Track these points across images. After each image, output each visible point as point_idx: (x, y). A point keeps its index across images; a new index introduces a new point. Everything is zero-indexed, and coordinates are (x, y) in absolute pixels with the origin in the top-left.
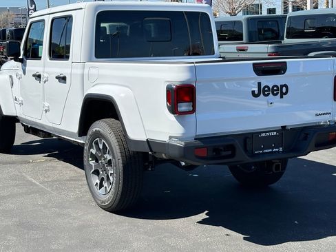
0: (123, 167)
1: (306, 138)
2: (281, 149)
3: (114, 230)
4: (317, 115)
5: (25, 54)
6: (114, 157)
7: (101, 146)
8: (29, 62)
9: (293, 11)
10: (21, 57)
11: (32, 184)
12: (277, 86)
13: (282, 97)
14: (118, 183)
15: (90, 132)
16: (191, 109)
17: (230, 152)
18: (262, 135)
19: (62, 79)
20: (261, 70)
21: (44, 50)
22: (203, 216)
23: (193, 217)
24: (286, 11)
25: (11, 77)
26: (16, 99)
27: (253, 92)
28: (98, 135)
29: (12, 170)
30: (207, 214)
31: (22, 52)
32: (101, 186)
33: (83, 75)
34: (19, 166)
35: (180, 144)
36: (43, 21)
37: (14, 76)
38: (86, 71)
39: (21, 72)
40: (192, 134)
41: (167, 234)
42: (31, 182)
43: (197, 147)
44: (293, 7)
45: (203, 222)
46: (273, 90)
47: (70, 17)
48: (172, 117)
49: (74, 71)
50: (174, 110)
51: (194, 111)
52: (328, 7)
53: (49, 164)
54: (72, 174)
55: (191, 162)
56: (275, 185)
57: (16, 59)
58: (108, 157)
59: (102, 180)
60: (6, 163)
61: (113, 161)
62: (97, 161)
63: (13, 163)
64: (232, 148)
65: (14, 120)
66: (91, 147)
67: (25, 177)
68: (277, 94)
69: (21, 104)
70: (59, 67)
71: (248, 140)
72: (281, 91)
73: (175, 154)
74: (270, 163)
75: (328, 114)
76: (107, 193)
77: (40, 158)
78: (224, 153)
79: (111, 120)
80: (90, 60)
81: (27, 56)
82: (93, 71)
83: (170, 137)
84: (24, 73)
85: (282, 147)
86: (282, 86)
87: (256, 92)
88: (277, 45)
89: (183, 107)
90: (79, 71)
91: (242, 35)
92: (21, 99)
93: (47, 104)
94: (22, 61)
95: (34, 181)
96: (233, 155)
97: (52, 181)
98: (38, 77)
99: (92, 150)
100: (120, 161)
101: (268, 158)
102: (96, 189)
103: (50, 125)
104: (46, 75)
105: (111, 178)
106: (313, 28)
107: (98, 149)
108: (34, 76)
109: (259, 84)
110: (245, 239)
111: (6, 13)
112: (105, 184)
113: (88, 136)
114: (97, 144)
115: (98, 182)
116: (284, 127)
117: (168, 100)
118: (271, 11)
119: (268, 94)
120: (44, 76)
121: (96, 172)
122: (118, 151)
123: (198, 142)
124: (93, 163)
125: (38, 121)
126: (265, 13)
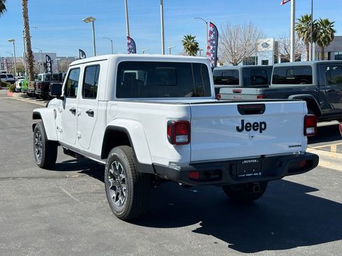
0: (134, 184)
1: (280, 165)
2: (260, 173)
3: (124, 236)
4: (290, 147)
5: (65, 94)
6: (127, 177)
7: (117, 167)
8: (68, 99)
9: (282, 62)
10: (62, 96)
11: (65, 195)
12: (257, 123)
13: (261, 132)
14: (129, 198)
15: (109, 156)
16: (187, 140)
17: (217, 176)
18: (245, 162)
19: (91, 113)
20: (245, 110)
21: (79, 90)
22: (198, 225)
23: (189, 227)
24: (276, 62)
25: (55, 110)
26: (58, 128)
27: (238, 128)
28: (115, 158)
29: (52, 184)
30: (200, 224)
31: (63, 92)
32: (117, 199)
33: (106, 111)
34: (57, 181)
35: (177, 168)
36: (79, 68)
37: (57, 110)
38: (108, 108)
39: (62, 107)
40: (187, 160)
41: (166, 241)
42: (65, 194)
43: (191, 172)
44: (282, 59)
45: (197, 231)
46: (254, 126)
47: (99, 65)
48: (172, 147)
49: (100, 108)
50: (172, 141)
51: (189, 142)
52: (308, 60)
53: (81, 179)
54: (98, 188)
55: (186, 183)
56: (258, 201)
57: (59, 97)
58: (123, 176)
59: (118, 195)
60: (48, 178)
61: (126, 179)
62: (114, 179)
63: (54, 177)
64: (219, 172)
65: (56, 144)
66: (110, 168)
67: (60, 189)
68: (257, 129)
69: (61, 132)
70: (89, 104)
71: (233, 166)
72: (260, 127)
73: (173, 176)
74: (251, 184)
75: (299, 146)
76: (121, 205)
77: (75, 174)
78: (213, 177)
79: (126, 147)
80: (112, 100)
81: (66, 95)
82: (114, 108)
83: (170, 163)
84: (64, 108)
85: (261, 171)
86: (261, 123)
87: (240, 128)
88: (264, 89)
89: (180, 139)
90: (103, 108)
91: (238, 80)
92: (61, 127)
93: (79, 133)
94: (62, 99)
95: (67, 193)
96: (220, 178)
97: (81, 193)
98: (74, 111)
99: (111, 170)
100: (132, 180)
101: (249, 181)
102: (113, 201)
103: (81, 149)
104: (79, 110)
105: (124, 193)
106: (294, 76)
107: (115, 170)
108: (71, 110)
109: (243, 121)
110: (229, 246)
111: (65, 61)
112: (120, 198)
113: (108, 159)
114: (114, 165)
115: (115, 195)
116: (263, 156)
117: (168, 132)
118: (265, 62)
119: (250, 130)
120: (78, 110)
121: (114, 188)
122: (130, 172)
123: (191, 166)
124: (111, 180)
125: (73, 146)
126: (260, 64)
